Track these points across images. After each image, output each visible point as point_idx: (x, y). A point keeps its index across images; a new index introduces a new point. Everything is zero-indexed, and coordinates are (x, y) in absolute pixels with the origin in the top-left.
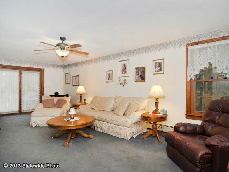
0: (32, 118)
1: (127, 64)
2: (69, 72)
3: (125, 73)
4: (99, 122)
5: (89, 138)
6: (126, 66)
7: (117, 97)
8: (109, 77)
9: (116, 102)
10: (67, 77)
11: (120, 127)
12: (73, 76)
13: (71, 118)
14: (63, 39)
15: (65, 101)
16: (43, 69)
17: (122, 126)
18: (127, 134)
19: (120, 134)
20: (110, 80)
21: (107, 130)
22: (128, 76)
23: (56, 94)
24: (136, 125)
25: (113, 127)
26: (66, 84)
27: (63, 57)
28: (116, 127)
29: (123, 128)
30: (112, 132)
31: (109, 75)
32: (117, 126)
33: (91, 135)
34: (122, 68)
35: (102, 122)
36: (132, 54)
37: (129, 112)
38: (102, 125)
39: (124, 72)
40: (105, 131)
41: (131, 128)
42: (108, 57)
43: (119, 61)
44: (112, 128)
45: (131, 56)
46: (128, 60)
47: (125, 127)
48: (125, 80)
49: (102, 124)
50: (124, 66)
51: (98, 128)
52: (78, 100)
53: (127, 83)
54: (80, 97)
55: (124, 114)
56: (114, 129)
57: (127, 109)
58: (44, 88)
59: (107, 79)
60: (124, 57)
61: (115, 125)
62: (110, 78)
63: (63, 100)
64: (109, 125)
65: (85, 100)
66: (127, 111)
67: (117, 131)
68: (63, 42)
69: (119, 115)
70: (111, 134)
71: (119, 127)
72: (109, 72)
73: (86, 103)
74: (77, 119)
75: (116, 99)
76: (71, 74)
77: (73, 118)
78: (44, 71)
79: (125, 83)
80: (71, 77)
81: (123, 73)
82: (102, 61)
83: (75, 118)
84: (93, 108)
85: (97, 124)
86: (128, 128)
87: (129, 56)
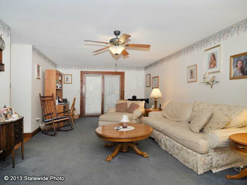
0: (100, 122)
1: (217, 52)
2: (149, 74)
3: (214, 67)
4: (164, 136)
5: (142, 155)
6: (215, 56)
7: (197, 103)
8: (192, 75)
9: (195, 111)
10: (147, 79)
11: (188, 150)
12: (153, 78)
13: (124, 127)
14: (117, 33)
15: (138, 106)
16: (124, 72)
17: (191, 149)
18: (197, 164)
19: (187, 162)
20: (192, 80)
21: (172, 150)
22: (219, 72)
23: (134, 98)
24: (220, 152)
25: (179, 148)
26: (147, 87)
27: (116, 54)
28: (182, 149)
29: (192, 153)
30: (177, 155)
31: (191, 73)
32: (183, 147)
33: (145, 153)
34: (210, 60)
35: (167, 137)
36: (225, 34)
37: (210, 127)
38: (166, 142)
39: (212, 66)
40: (169, 151)
41: (206, 155)
42: (189, 48)
43: (206, 51)
44: (177, 148)
45: (225, 38)
46: (219, 46)
47: (194, 151)
48: (214, 77)
49: (167, 140)
50: (212, 56)
51: (162, 145)
52: (152, 106)
53: (217, 82)
54: (155, 101)
55: (202, 131)
56: (180, 151)
57: (207, 123)
58: (124, 92)
59: (189, 77)
60: (212, 42)
61: (181, 146)
62: (192, 77)
63: (136, 104)
64: (174, 143)
65: (160, 105)
66: (207, 127)
67: (184, 156)
68: (117, 37)
69: (192, 131)
70: (176, 157)
71: (186, 150)
72: (191, 68)
73: (161, 109)
74: (130, 128)
75: (195, 107)
76: (151, 75)
77: (126, 127)
78: (124, 75)
79: (214, 83)
80: (151, 78)
81: (211, 68)
82: (183, 54)
83: (128, 127)
84: (166, 116)
85: (161, 138)
86: (199, 155)
87: (222, 40)
